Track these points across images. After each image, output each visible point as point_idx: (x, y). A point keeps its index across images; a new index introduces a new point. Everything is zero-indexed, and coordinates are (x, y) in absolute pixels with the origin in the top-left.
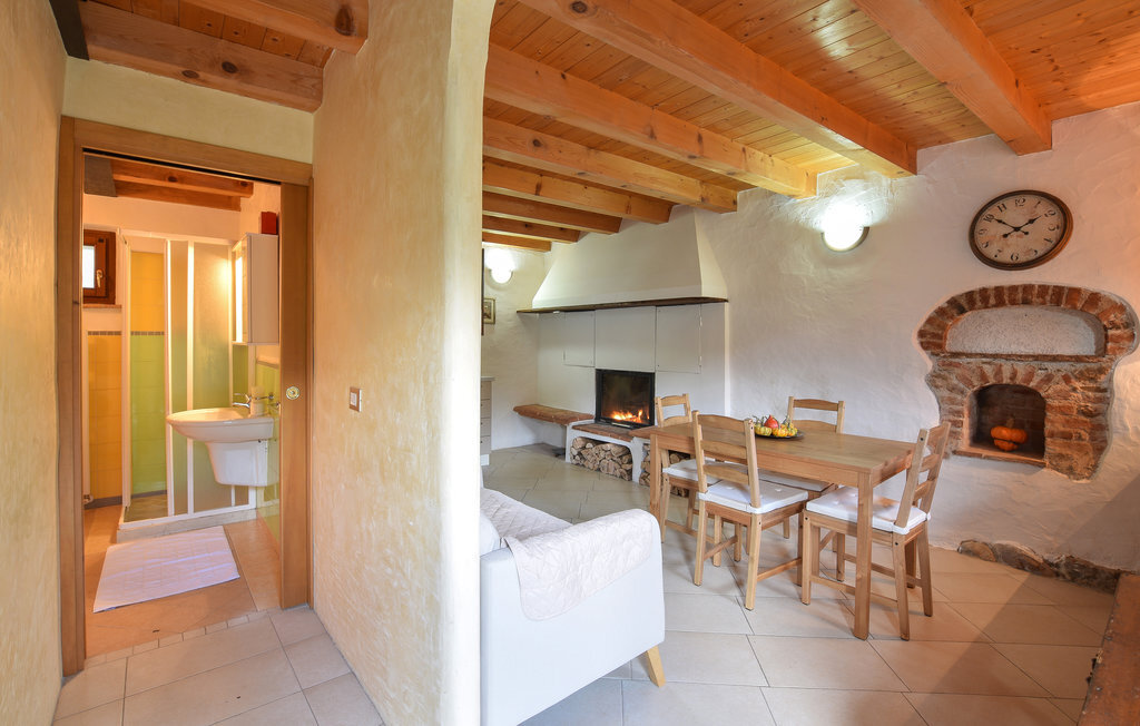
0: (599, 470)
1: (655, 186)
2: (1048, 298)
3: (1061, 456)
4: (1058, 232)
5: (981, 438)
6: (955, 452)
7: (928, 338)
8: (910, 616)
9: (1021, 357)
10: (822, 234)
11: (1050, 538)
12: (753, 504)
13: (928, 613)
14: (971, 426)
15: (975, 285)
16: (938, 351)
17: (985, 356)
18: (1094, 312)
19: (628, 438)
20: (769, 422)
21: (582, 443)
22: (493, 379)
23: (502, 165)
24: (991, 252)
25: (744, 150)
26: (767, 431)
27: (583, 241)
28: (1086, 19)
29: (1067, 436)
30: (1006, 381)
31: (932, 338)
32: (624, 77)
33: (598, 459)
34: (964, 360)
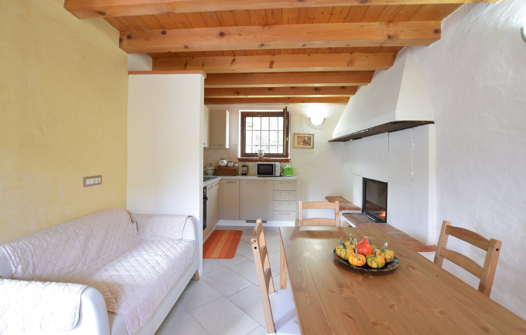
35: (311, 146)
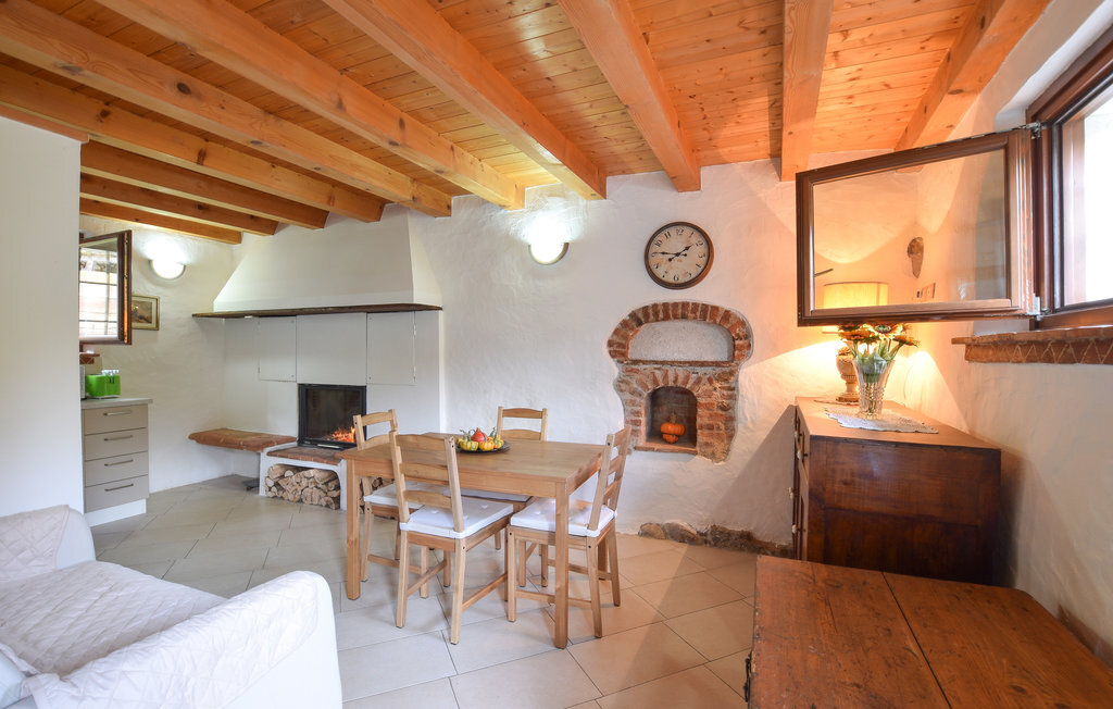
0: (301, 501)
1: (357, 174)
2: (698, 314)
3: (707, 444)
4: (705, 259)
5: (655, 434)
6: (635, 448)
7: (615, 348)
8: (602, 610)
9: (681, 363)
10: (529, 246)
11: (700, 513)
12: (456, 529)
13: (617, 604)
14: (647, 423)
15: (648, 301)
16: (622, 359)
17: (656, 362)
18: (727, 326)
19: (335, 461)
20: (476, 436)
21: (281, 471)
22: (151, 401)
23: (142, 115)
24: (660, 273)
25: (452, 148)
26: (473, 446)
27: (280, 235)
28: (726, 75)
29: (710, 427)
30: (671, 384)
31: (618, 348)
32: (296, 19)
33: (300, 489)
34: (641, 367)
35: (153, 325)
